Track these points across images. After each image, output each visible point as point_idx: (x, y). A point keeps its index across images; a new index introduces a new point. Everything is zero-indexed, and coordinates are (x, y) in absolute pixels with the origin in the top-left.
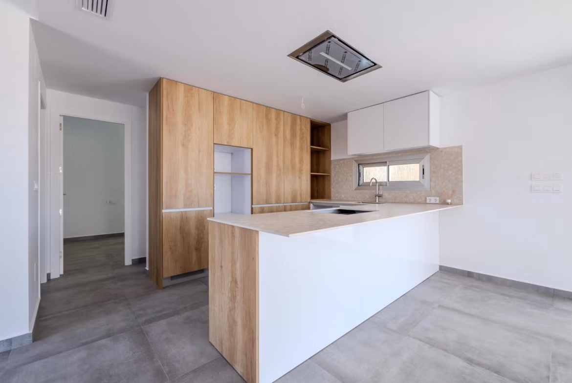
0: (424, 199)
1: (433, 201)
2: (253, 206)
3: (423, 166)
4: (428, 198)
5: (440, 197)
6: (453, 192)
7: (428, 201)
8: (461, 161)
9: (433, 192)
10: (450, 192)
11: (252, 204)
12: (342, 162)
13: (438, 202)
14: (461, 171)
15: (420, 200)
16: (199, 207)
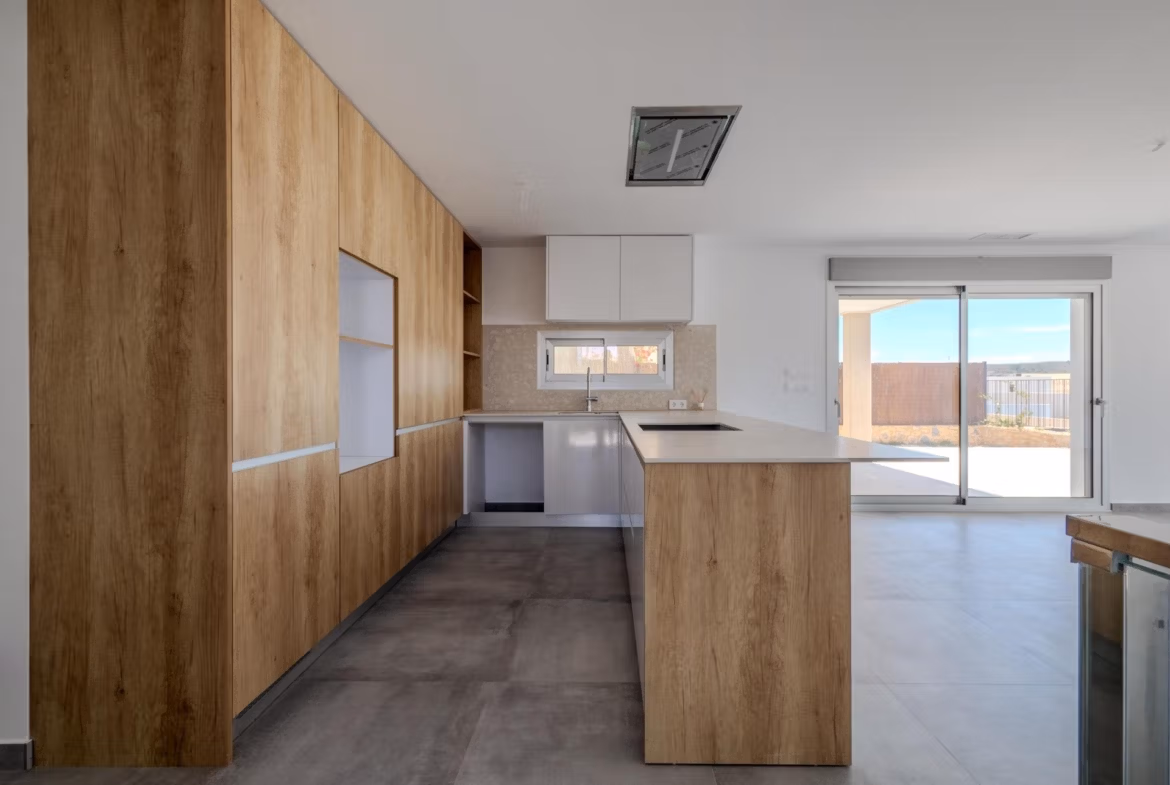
0: (665, 404)
1: (678, 407)
2: (399, 432)
3: (664, 351)
4: (671, 402)
5: (686, 398)
6: (706, 391)
7: (671, 407)
8: (714, 348)
9: (679, 391)
10: (701, 393)
11: (396, 427)
12: (508, 331)
13: (685, 407)
14: (714, 360)
15: (660, 406)
16: (314, 444)
